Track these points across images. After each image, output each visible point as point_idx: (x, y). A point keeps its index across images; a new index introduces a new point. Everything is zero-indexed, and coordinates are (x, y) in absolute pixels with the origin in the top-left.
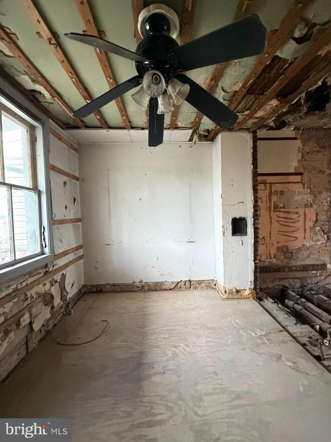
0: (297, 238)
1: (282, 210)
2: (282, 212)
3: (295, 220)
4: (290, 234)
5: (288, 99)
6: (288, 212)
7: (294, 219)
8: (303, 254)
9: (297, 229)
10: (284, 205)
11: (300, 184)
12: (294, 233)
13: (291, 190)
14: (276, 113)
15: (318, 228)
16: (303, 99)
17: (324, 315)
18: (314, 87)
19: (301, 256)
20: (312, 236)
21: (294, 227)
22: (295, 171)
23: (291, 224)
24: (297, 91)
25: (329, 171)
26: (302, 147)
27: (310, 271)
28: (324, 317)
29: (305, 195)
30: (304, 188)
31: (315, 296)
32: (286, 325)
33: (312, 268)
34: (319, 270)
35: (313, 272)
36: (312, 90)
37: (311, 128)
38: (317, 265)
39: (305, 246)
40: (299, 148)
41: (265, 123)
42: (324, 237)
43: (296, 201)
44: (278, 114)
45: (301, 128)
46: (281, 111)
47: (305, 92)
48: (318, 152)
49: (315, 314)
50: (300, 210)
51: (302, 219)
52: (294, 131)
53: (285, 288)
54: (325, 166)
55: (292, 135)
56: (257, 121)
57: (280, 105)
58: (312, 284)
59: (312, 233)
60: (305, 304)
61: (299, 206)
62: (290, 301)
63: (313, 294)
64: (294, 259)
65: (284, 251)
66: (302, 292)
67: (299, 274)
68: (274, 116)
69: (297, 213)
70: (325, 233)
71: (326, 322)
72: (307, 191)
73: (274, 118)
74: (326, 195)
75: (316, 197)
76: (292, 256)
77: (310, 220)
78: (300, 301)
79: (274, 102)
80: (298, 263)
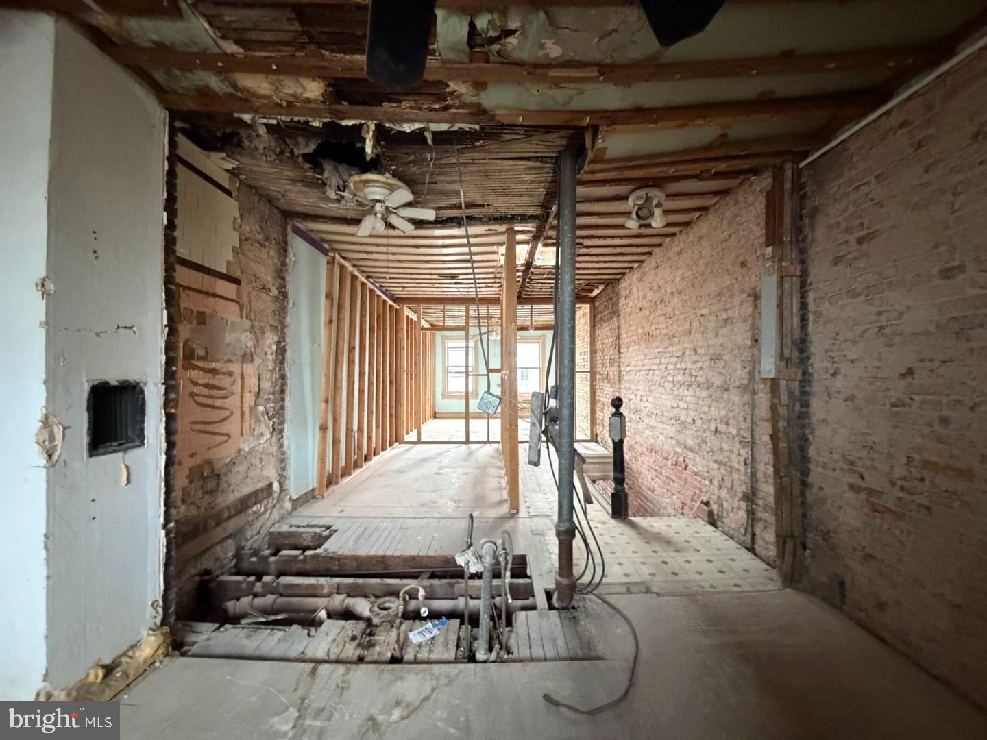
0: (228, 436)
1: (201, 364)
2: (203, 369)
3: (224, 392)
4: (210, 428)
5: (339, 107)
6: (214, 372)
7: (224, 389)
8: (238, 472)
9: (228, 413)
10: (207, 353)
11: (236, 305)
12: (225, 423)
13: (219, 314)
14: (288, 115)
15: (261, 408)
16: (368, 132)
17: (325, 583)
18: (398, 127)
19: (233, 479)
20: (253, 427)
21: (225, 409)
22: (228, 270)
23: (218, 403)
24: (368, 108)
25: (275, 292)
26: (239, 220)
27: (251, 507)
28: (326, 587)
29: (243, 332)
30: (242, 317)
31: (273, 559)
32: (302, 653)
33: (253, 500)
34: (263, 499)
35: (255, 509)
36: (392, 129)
37: (256, 188)
38: (262, 490)
39: (242, 452)
40: (235, 219)
41: (236, 115)
42: (268, 427)
43: (229, 345)
44: (292, 120)
45: (242, 174)
46: (302, 119)
47: (375, 122)
48: (261, 244)
49: (305, 592)
50: (235, 368)
51: (237, 388)
52: (227, 175)
53: (206, 577)
54: (269, 279)
55: (224, 180)
56: (220, 93)
57: (313, 105)
58: (252, 537)
59: (252, 421)
60: (275, 584)
61: (233, 358)
62: (238, 599)
63: (267, 557)
64: (223, 491)
65: (205, 474)
66: (236, 566)
67: (232, 525)
68: (279, 117)
69: (230, 374)
70: (270, 419)
71: (333, 593)
72: (247, 324)
73: (274, 122)
74: (270, 339)
75: (257, 341)
76: (218, 485)
77: (250, 392)
78: (258, 587)
79: (314, 89)
80: (230, 498)
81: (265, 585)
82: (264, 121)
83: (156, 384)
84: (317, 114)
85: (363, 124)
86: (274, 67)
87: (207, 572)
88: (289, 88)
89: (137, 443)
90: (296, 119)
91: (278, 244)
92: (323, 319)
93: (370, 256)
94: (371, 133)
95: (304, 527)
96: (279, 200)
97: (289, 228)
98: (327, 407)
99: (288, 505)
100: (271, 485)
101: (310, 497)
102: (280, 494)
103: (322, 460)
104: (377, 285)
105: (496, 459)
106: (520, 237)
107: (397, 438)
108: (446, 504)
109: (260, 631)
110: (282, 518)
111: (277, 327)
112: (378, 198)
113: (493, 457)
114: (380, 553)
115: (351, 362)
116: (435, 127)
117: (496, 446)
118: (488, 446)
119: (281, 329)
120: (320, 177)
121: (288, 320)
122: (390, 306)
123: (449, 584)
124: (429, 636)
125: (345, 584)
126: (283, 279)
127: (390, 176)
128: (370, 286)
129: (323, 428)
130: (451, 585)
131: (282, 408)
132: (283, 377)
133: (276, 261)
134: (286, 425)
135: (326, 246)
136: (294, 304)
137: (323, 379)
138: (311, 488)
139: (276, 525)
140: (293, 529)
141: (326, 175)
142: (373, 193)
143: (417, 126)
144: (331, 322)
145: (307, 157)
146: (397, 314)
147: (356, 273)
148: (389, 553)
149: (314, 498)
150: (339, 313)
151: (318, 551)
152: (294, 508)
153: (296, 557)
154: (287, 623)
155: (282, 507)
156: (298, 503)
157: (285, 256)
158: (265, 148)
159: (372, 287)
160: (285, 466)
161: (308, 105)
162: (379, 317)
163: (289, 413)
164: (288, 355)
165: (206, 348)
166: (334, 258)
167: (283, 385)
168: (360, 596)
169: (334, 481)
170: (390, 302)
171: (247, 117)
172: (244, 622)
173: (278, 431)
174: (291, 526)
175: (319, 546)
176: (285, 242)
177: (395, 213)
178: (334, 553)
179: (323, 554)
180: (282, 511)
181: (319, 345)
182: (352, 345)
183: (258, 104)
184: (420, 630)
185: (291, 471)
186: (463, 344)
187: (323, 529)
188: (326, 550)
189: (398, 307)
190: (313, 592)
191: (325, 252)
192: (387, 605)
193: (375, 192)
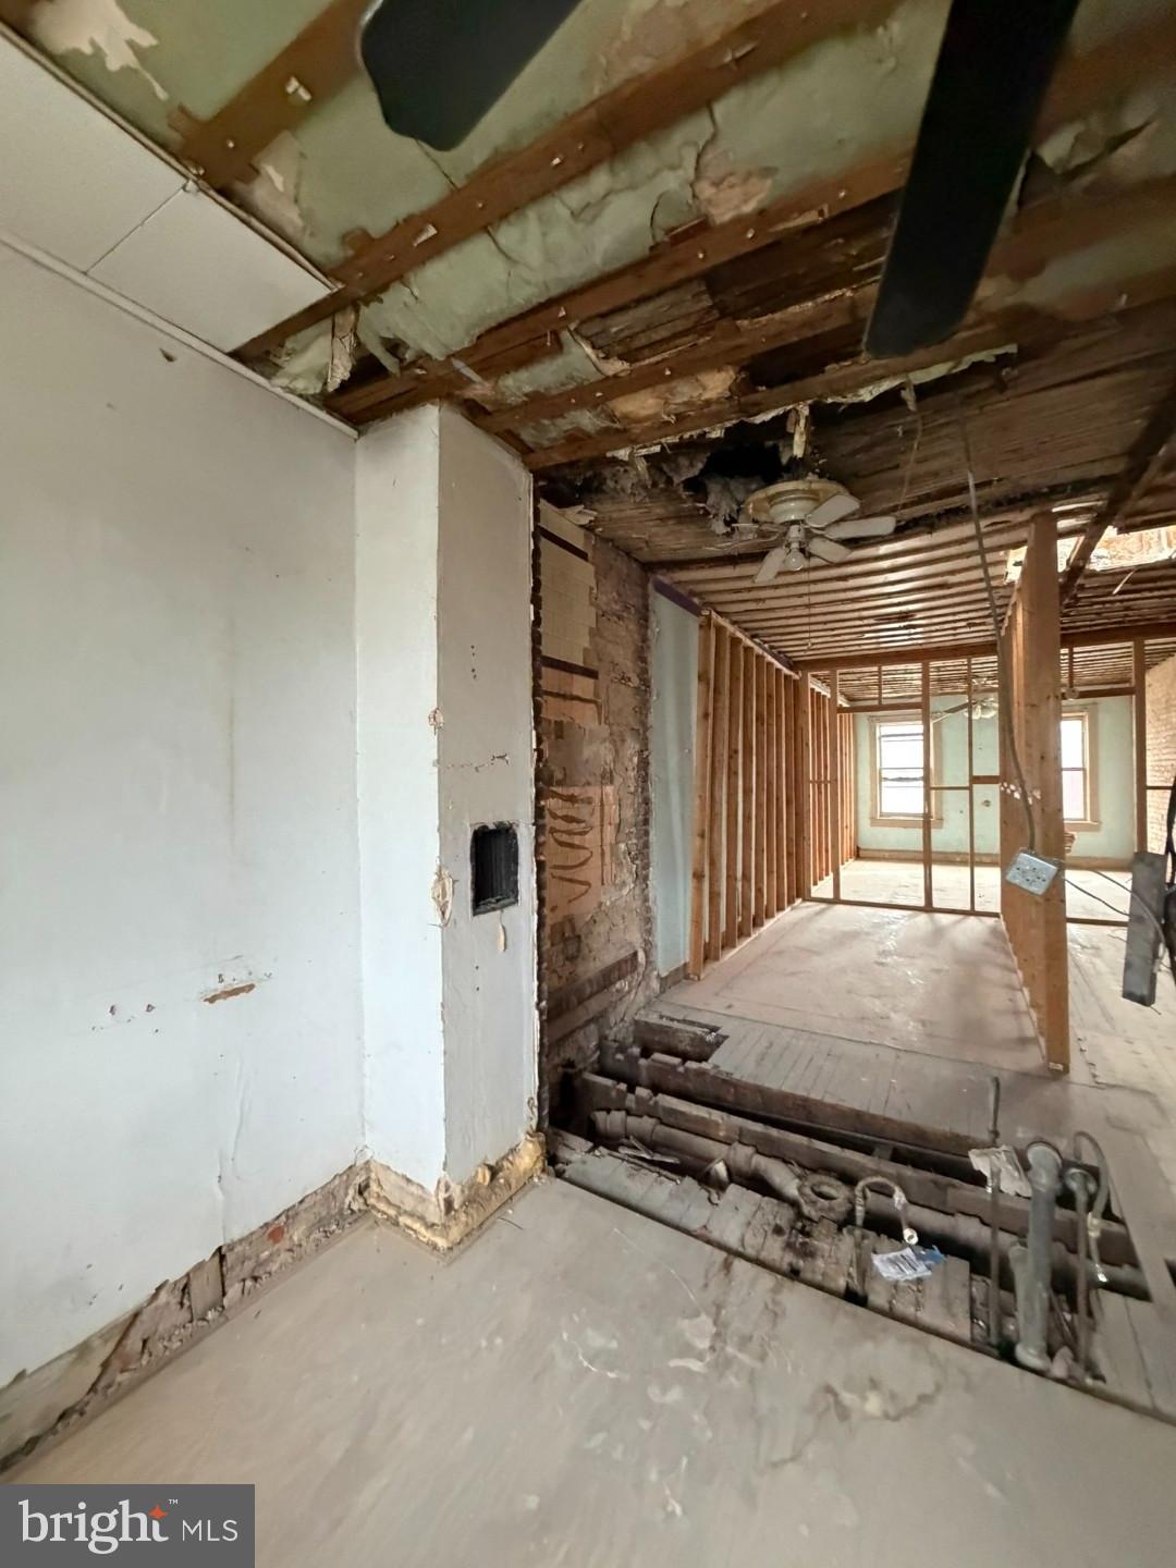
0: (588, 884)
1: (559, 790)
2: (560, 796)
3: (583, 825)
4: (568, 874)
5: (752, 397)
6: (572, 799)
7: (584, 821)
8: (599, 934)
9: (587, 854)
10: (565, 774)
11: (593, 705)
12: (584, 867)
13: (577, 721)
15: (622, 846)
16: (797, 422)
17: (720, 1121)
18: (850, 399)
19: (595, 942)
20: (614, 871)
21: (584, 848)
22: (584, 662)
23: (577, 840)
24: (798, 384)
25: (635, 682)
26: (595, 591)
27: (614, 983)
28: (723, 1127)
29: (601, 743)
30: (600, 723)
31: (643, 1062)
32: (705, 1227)
33: (616, 974)
34: (627, 973)
35: (618, 985)
36: (840, 404)
37: (612, 540)
38: (625, 961)
39: (603, 908)
40: (591, 589)
41: (609, 455)
42: (631, 873)
43: (587, 761)
44: (681, 438)
45: (597, 527)
46: (695, 433)
47: (809, 402)
48: (620, 618)
49: (693, 1126)
50: (593, 792)
51: (596, 821)
52: (582, 531)
53: (570, 1071)
54: (629, 664)
55: (578, 540)
56: (593, 432)
57: (714, 407)
58: (616, 1024)
59: (614, 866)
60: (651, 1103)
61: (591, 780)
62: (609, 1111)
63: (636, 1059)
64: (584, 959)
65: (567, 935)
66: (599, 1060)
67: (594, 1006)
68: (663, 440)
69: (589, 801)
70: (633, 862)
71: (734, 1141)
72: (604, 730)
73: (657, 449)
74: (632, 746)
75: (617, 752)
76: (579, 950)
77: (610, 824)
78: (630, 1100)
79: (717, 384)
80: (591, 968)
81: (639, 1100)
82: (644, 452)
83: (527, 825)
84: (718, 418)
85: (790, 411)
86: (668, 373)
87: (570, 1064)
88: (683, 394)
89: (512, 900)
90: (687, 436)
91: (637, 611)
92: (694, 713)
93: (761, 606)
94: (802, 422)
95: (679, 1021)
96: (641, 549)
97: (650, 586)
98: (703, 843)
99: (655, 985)
100: (635, 954)
101: (682, 976)
102: (646, 968)
103: (697, 923)
104: (766, 646)
105: (995, 949)
106: (1063, 524)
107: (800, 891)
108: (907, 1023)
109: (643, 1171)
110: (648, 1004)
111: (638, 730)
112: (793, 518)
113: (987, 944)
114: (800, 1092)
115: (732, 774)
116: (920, 377)
117: (991, 921)
118: (972, 920)
119: (642, 733)
120: (702, 505)
121: (652, 719)
122: (786, 677)
123: (935, 1183)
124: (910, 1274)
125: (749, 1131)
126: (644, 660)
127: (816, 477)
128: (758, 650)
129: (698, 876)
130: (943, 1188)
131: (646, 845)
132: (646, 801)
133: (636, 636)
134: (651, 869)
135: (696, 600)
136: (658, 695)
137: (697, 801)
138: (682, 962)
139: (642, 1012)
140: (665, 1022)
141: (712, 499)
142: (786, 512)
143: (886, 385)
144: (706, 715)
145: (690, 484)
146: (796, 689)
147: (739, 635)
148: (813, 1096)
149: (687, 977)
150: (715, 700)
151: (704, 1065)
152: (663, 991)
153: (674, 1067)
154: (680, 1170)
155: (648, 986)
156: (668, 983)
157: (647, 627)
158: (633, 485)
159: (760, 652)
160: (651, 929)
161: (706, 410)
162: (770, 696)
163: (655, 854)
164: (652, 769)
165: (564, 769)
166: (709, 618)
167: (647, 812)
168: (776, 1157)
169: (712, 953)
170: (786, 671)
171: (623, 454)
172: (624, 1151)
173: (642, 878)
174: (661, 1017)
175: (703, 1058)
176: (646, 607)
177: (822, 536)
178: (727, 1074)
179: (712, 1073)
180: (648, 993)
181: (690, 751)
182: (733, 747)
183: (638, 431)
184: (892, 1255)
185: (659, 939)
186: (919, 728)
187: (706, 1030)
188: (716, 1067)
189: (797, 677)
190: (703, 1130)
191: (696, 611)
192: (825, 1189)
193: (791, 510)
